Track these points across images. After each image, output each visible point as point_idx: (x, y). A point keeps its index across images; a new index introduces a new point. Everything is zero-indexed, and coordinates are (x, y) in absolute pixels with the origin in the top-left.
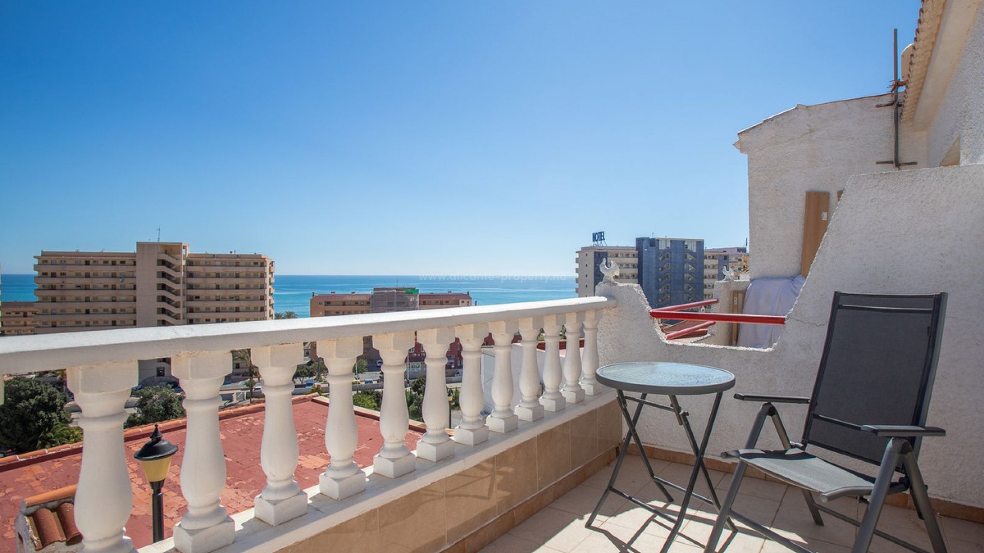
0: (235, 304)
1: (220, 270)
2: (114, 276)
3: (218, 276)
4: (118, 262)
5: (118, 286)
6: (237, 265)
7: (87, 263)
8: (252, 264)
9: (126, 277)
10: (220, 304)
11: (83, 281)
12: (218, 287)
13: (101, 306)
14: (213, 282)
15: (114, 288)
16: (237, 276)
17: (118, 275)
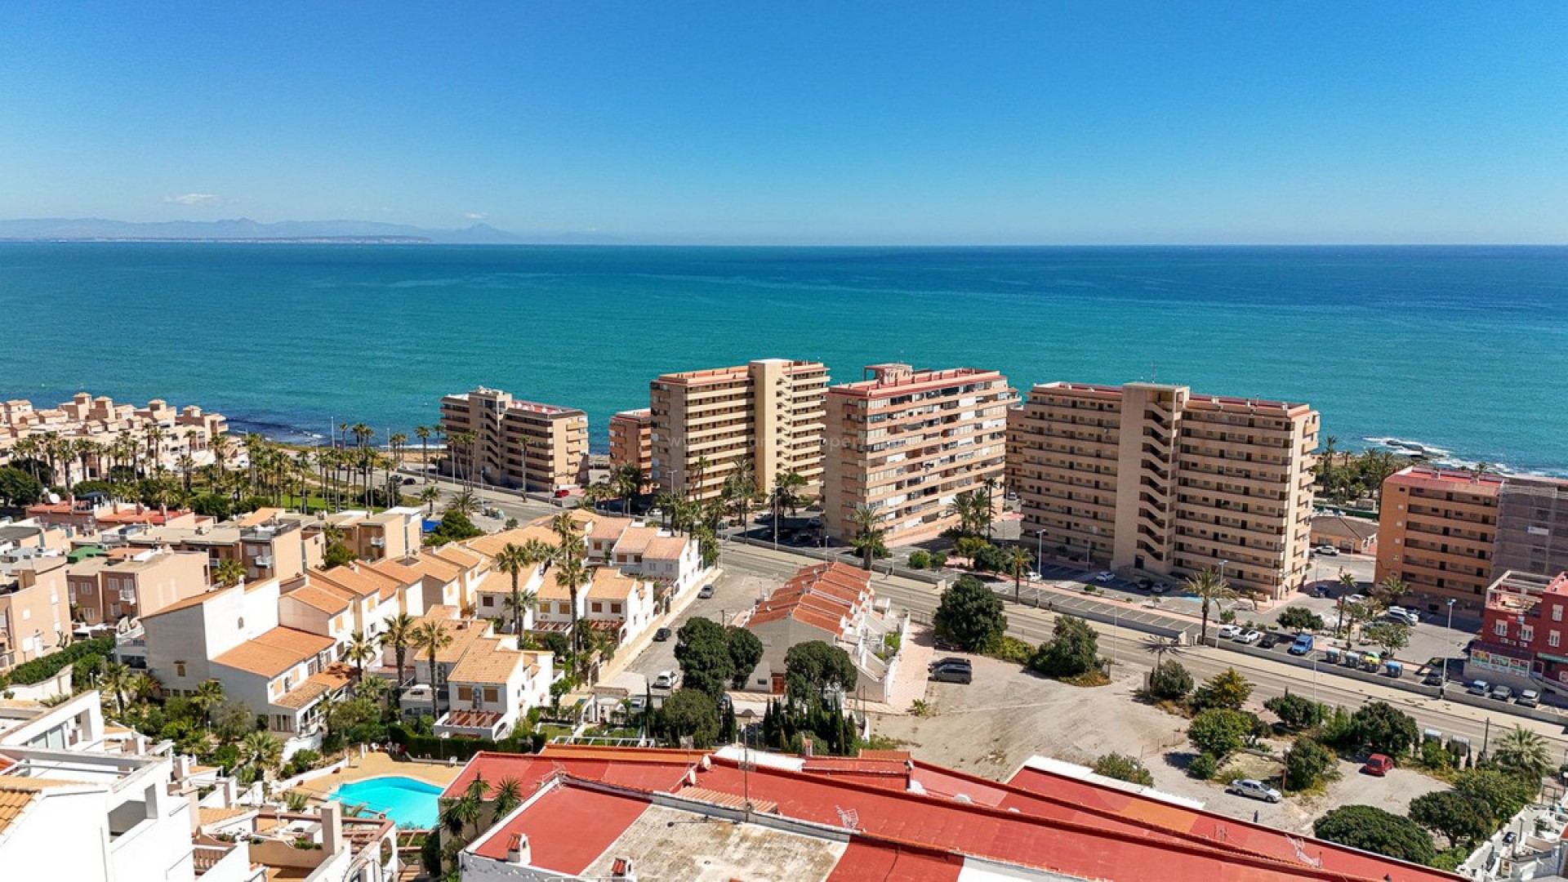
0: (1243, 483)
1: (1225, 429)
2: (1100, 424)
3: (1223, 438)
4: (1105, 406)
5: (1104, 438)
6: (1251, 424)
7: (1074, 405)
8: (1273, 424)
9: (1112, 427)
10: (1223, 480)
11: (1069, 427)
12: (1222, 455)
13: (1085, 461)
14: (1217, 446)
15: (1099, 440)
16: (1250, 441)
17: (1104, 423)
